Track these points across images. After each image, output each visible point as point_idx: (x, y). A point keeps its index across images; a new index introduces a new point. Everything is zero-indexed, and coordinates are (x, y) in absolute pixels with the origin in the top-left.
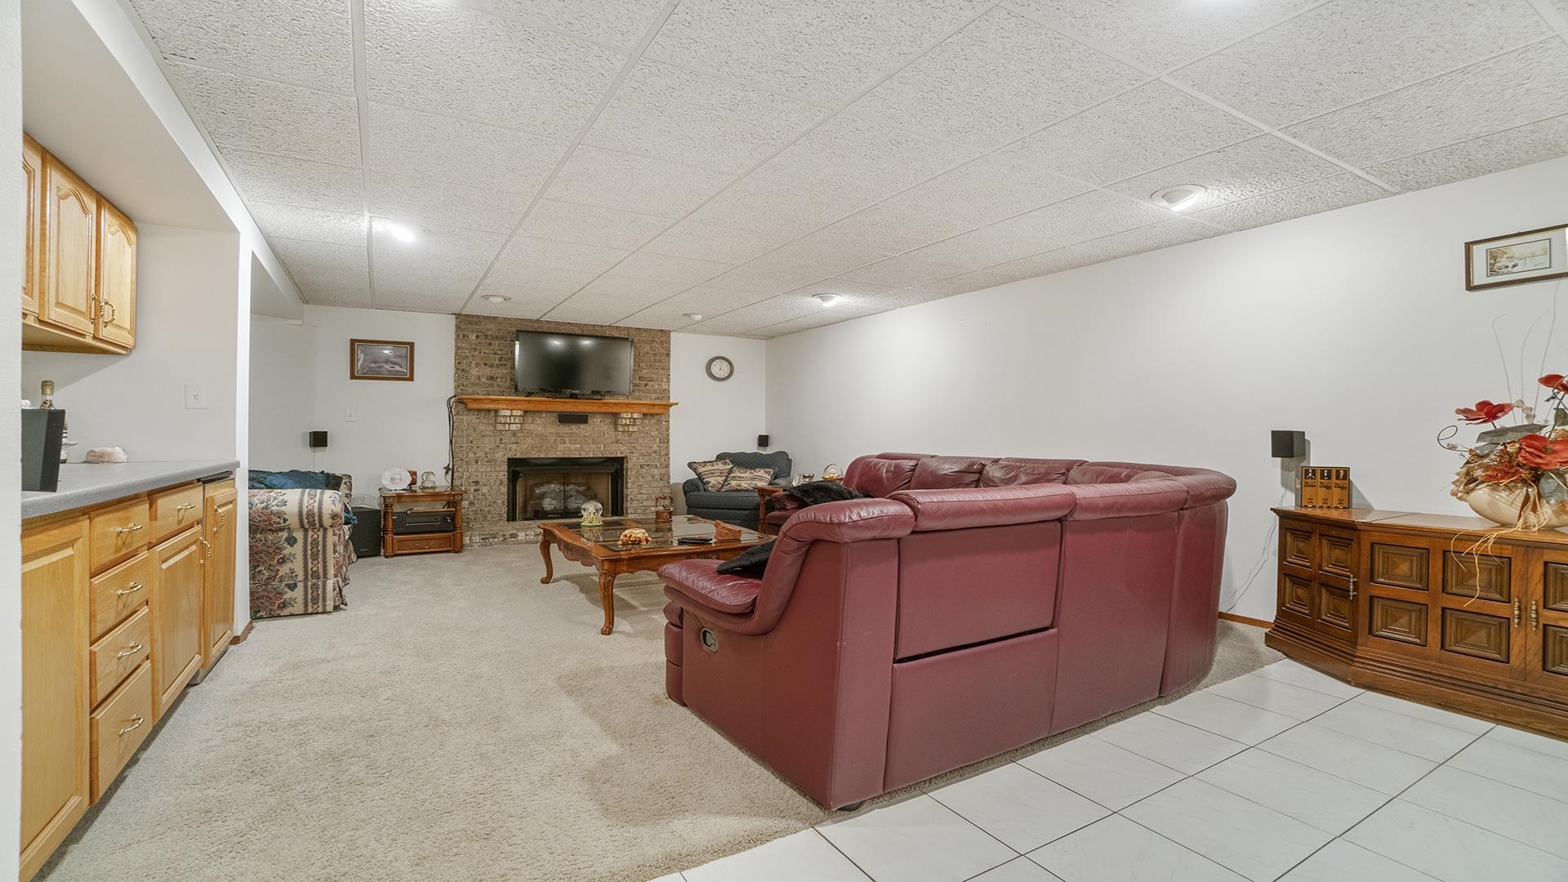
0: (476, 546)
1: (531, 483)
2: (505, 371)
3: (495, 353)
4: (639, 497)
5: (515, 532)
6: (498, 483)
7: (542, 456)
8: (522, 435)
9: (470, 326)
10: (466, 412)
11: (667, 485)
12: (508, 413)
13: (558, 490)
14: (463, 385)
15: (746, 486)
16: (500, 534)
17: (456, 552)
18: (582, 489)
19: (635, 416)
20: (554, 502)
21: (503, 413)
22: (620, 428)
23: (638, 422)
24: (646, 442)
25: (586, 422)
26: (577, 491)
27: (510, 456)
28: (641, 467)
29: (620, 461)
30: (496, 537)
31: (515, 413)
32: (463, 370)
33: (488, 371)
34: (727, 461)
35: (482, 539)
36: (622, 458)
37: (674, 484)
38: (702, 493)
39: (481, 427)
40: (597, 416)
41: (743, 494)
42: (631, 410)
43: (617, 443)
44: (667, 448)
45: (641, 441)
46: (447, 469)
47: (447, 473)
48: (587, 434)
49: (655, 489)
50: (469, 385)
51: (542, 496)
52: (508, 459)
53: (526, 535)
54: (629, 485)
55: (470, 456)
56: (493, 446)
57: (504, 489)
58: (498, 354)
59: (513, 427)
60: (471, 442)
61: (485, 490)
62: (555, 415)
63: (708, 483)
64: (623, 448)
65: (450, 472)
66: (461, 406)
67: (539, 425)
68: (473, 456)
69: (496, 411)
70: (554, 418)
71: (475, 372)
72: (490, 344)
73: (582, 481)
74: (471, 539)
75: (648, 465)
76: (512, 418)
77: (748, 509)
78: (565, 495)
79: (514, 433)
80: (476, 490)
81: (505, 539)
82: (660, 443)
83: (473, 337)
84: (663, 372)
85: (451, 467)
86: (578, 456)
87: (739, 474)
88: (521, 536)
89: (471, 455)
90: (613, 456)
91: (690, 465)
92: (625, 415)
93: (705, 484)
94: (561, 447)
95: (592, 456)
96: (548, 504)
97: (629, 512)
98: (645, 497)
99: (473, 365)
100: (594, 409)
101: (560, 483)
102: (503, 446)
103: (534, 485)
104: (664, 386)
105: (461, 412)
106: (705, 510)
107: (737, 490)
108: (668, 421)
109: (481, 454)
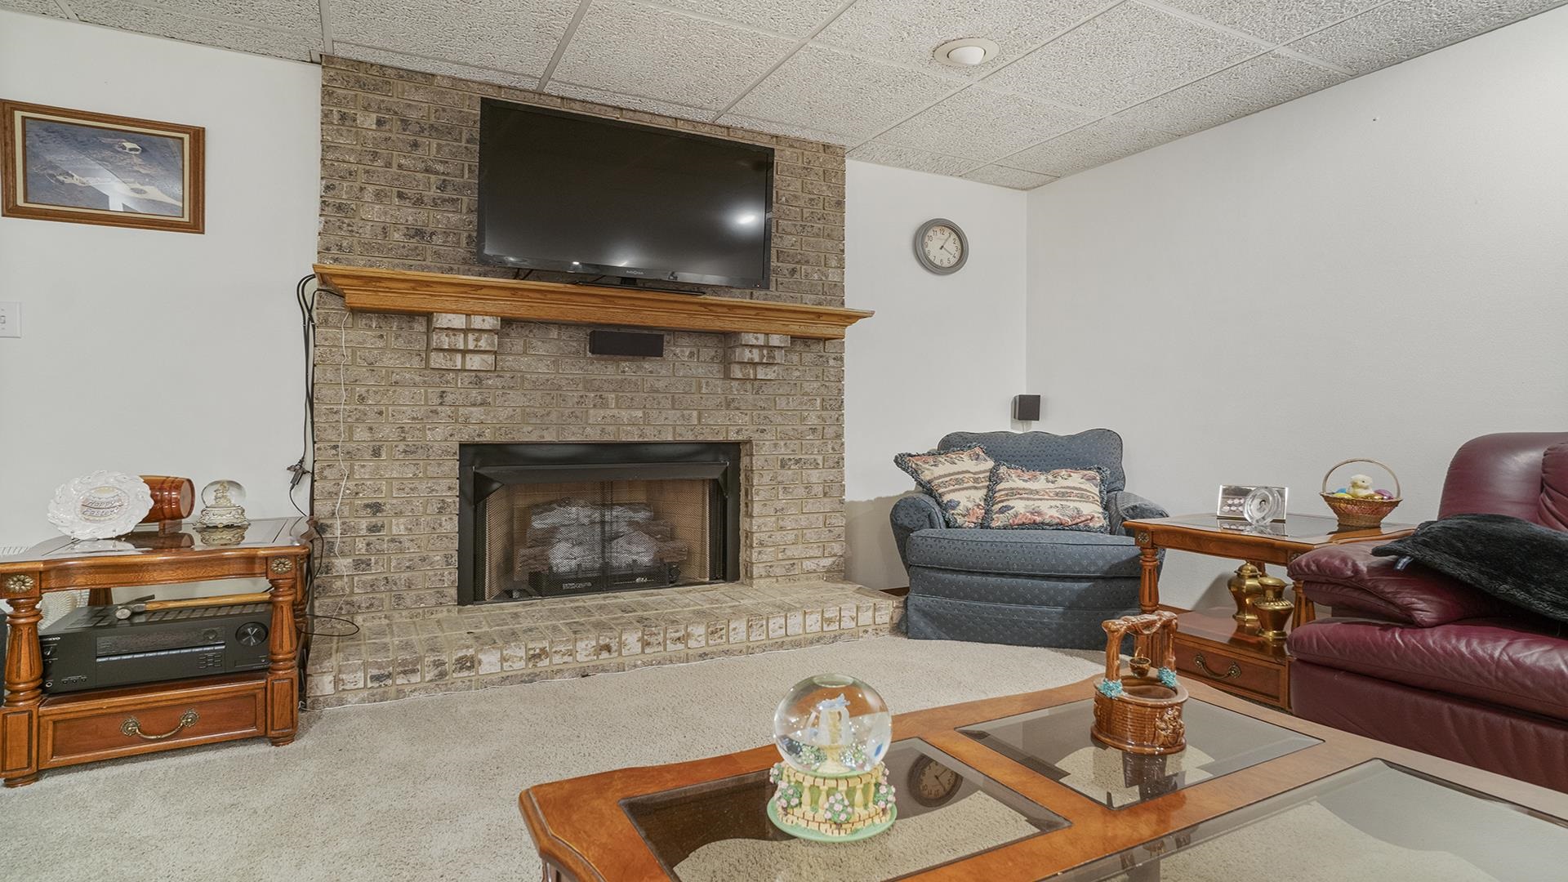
0: (352, 702)
1: (521, 502)
2: (454, 218)
3: (427, 170)
4: (778, 536)
5: (471, 652)
6: (433, 508)
7: (548, 438)
8: (498, 382)
9: (361, 94)
10: (347, 318)
11: (838, 507)
12: (459, 321)
13: (586, 521)
14: (340, 248)
15: (1054, 513)
16: (429, 659)
17: (275, 742)
18: (641, 516)
19: (775, 340)
20: (577, 551)
21: (443, 320)
22: (737, 372)
23: (779, 356)
24: (792, 406)
25: (658, 352)
26: (631, 523)
27: (465, 438)
28: (783, 467)
29: (731, 452)
30: (414, 671)
31: (478, 322)
32: (339, 208)
33: (409, 215)
34: (977, 450)
35: (375, 678)
36: (737, 445)
37: (852, 503)
38: (940, 531)
39: (389, 361)
40: (685, 341)
41: (1045, 537)
42: (765, 326)
43: (728, 406)
44: (839, 421)
45: (782, 403)
46: (298, 471)
47: (295, 482)
48: (661, 385)
49: (813, 517)
50: (358, 249)
51: (547, 538)
52: (462, 446)
53: (504, 659)
54: (757, 509)
55: (357, 437)
56: (421, 412)
57: (450, 525)
58: (437, 173)
59: (475, 362)
60: (362, 399)
61: (398, 527)
62: (583, 334)
63: (953, 505)
64: (741, 419)
65: (307, 479)
66: (333, 303)
67: (540, 358)
68: (366, 436)
69: (428, 316)
70: (578, 341)
71: (373, 213)
72: (415, 145)
73: (641, 497)
74: (337, 681)
75: (798, 461)
76: (471, 337)
77: (1088, 579)
78: (603, 532)
79: (478, 378)
80: (374, 529)
81: (442, 675)
82: (824, 408)
83: (368, 121)
84: (829, 244)
85: (308, 466)
86: (636, 439)
87: (1020, 484)
88: (489, 662)
89: (361, 434)
90: (721, 438)
91: (901, 461)
92: (750, 339)
93: (945, 507)
94: (596, 415)
95: (670, 438)
96: (564, 557)
97: (755, 572)
98: (791, 537)
99: (368, 196)
100: (681, 320)
101: (594, 504)
102: (448, 410)
103: (530, 507)
104: (833, 276)
105: (332, 320)
106: (962, 577)
107: (1035, 525)
108: (841, 359)
109: (388, 431)
